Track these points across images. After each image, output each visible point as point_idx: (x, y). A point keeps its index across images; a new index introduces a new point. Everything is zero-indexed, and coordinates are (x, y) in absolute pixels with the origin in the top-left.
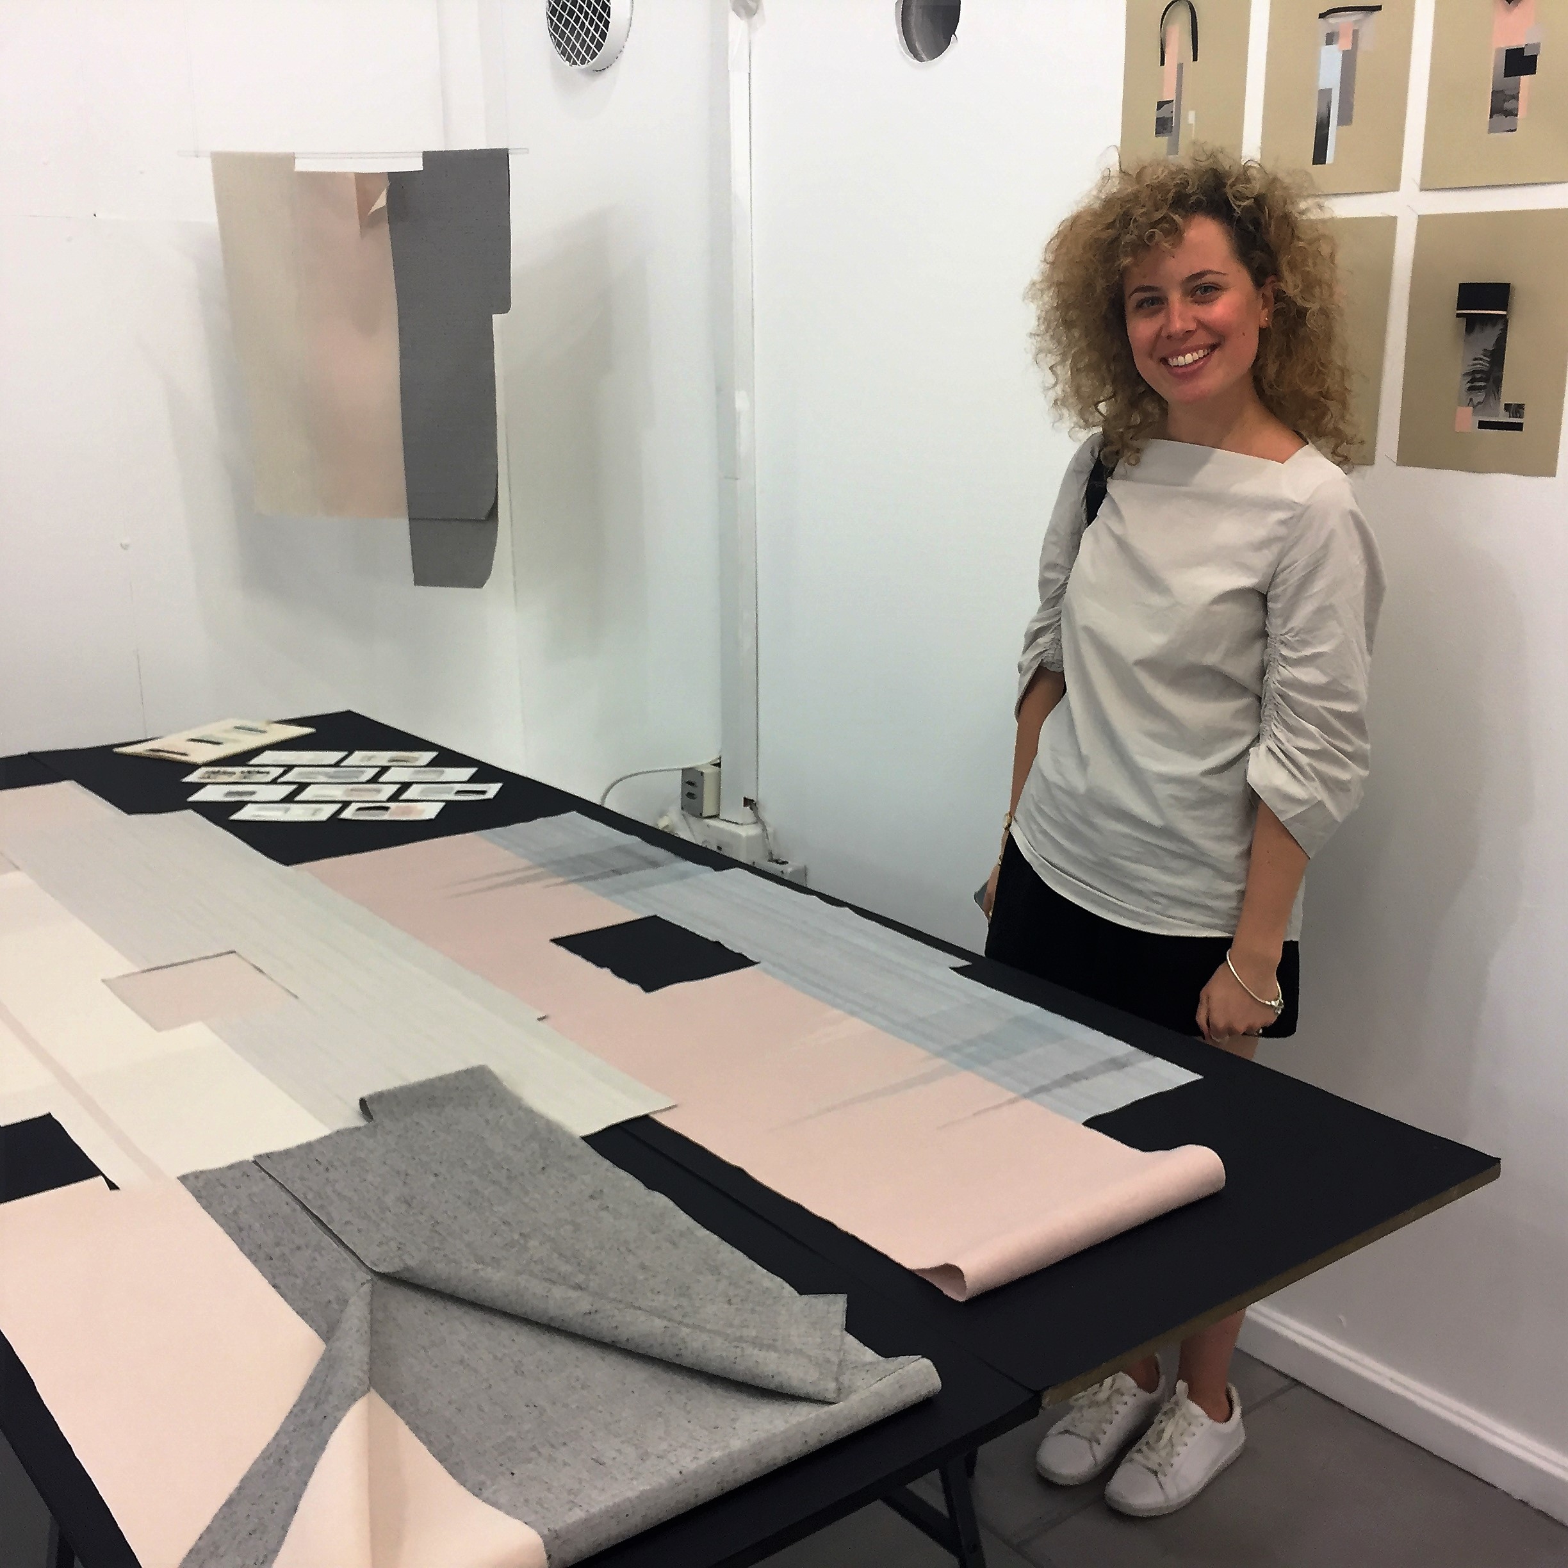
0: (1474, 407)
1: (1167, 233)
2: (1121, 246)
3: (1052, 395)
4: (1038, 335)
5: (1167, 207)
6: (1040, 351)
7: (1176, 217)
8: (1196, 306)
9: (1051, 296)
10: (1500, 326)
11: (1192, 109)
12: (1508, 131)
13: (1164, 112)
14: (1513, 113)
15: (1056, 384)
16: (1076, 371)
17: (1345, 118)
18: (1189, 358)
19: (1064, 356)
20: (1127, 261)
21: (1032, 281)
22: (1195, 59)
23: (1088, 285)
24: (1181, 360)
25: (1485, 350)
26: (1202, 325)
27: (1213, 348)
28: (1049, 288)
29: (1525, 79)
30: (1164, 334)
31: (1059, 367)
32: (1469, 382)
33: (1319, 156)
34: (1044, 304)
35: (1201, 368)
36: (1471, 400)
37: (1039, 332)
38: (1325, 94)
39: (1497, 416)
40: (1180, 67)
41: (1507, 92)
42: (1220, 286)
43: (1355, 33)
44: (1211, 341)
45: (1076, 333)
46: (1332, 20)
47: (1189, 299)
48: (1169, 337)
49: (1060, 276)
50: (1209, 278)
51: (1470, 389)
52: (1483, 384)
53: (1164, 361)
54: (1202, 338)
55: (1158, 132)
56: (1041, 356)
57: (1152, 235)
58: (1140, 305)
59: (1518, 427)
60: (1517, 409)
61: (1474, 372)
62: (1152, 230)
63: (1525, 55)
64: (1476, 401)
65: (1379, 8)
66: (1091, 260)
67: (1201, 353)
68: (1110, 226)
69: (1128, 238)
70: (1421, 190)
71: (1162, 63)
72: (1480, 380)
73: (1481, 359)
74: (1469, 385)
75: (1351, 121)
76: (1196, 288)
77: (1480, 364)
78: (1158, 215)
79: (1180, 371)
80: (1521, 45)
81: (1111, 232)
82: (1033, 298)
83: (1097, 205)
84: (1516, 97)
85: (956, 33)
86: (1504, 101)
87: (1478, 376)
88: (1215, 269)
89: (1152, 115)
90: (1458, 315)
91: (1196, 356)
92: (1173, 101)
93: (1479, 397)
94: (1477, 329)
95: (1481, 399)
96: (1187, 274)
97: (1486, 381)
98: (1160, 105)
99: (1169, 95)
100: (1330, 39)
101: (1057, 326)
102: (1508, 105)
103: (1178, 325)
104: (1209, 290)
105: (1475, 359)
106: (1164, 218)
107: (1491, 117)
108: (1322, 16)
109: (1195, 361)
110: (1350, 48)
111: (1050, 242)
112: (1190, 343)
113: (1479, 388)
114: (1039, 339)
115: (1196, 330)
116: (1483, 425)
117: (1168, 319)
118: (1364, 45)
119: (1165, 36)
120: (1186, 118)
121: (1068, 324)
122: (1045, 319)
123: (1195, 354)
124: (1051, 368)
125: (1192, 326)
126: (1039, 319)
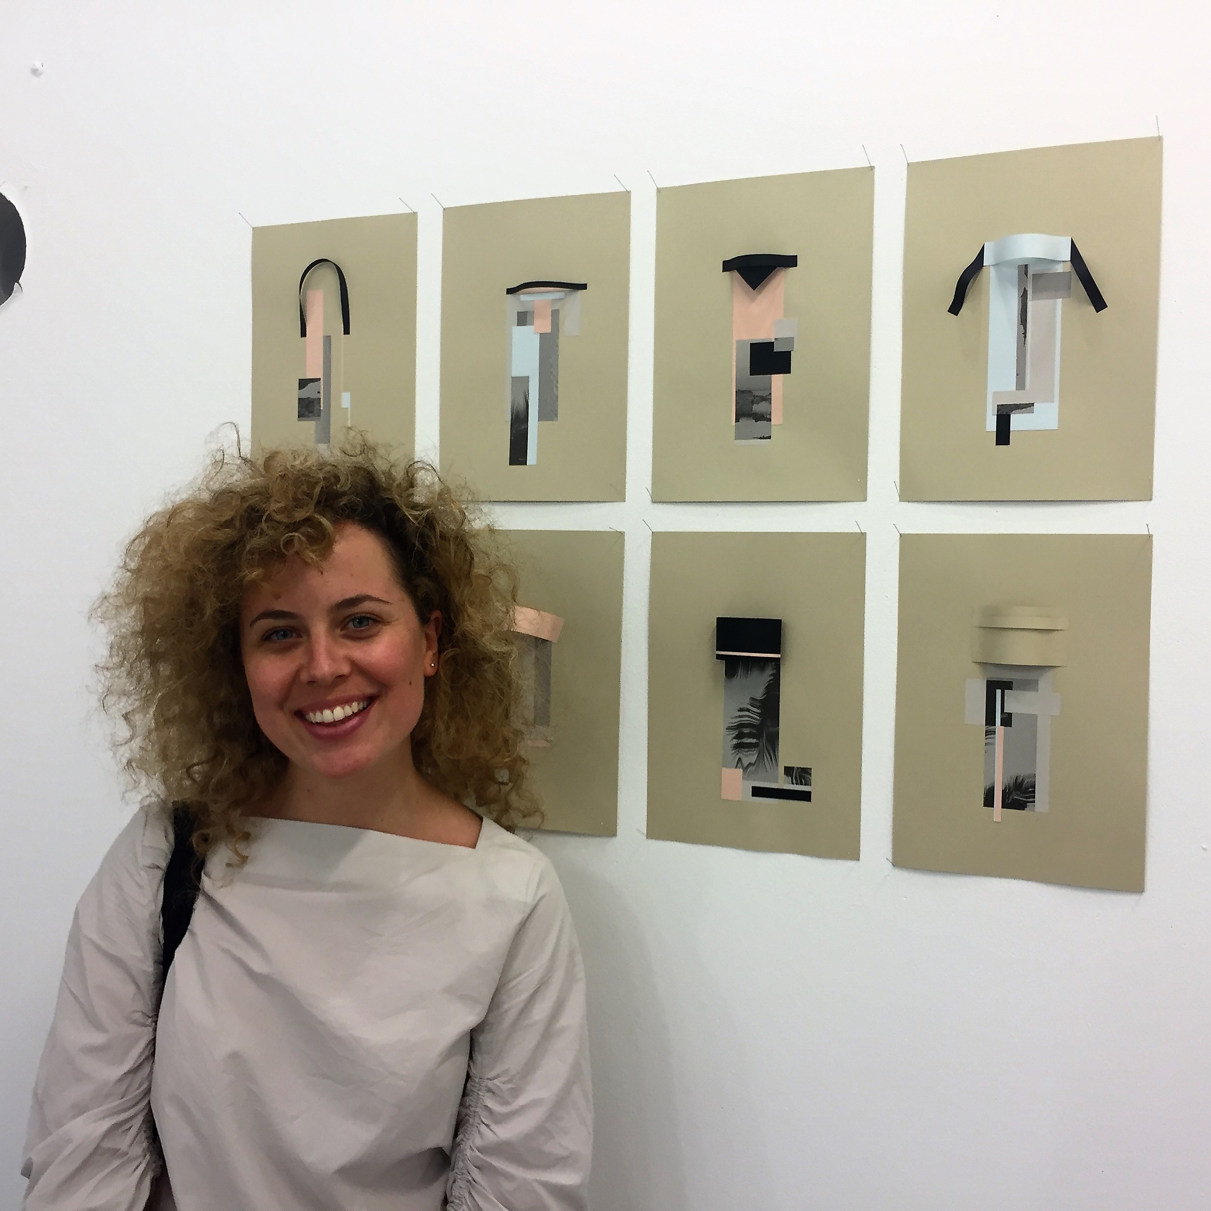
0: (745, 769)
1: (312, 540)
2: (245, 552)
3: (125, 753)
4: (108, 669)
5: (312, 506)
6: (109, 691)
7: (325, 521)
8: (348, 643)
9: (135, 616)
10: (769, 671)
11: (346, 390)
12: (760, 438)
13: (309, 392)
14: (765, 417)
15: (132, 738)
16: (163, 721)
17: (548, 412)
18: (339, 713)
19: (146, 701)
20: (254, 574)
21: (103, 593)
22: (347, 331)
23: (193, 604)
24: (327, 715)
25: (752, 699)
26: (358, 669)
27: (370, 700)
28: (128, 605)
29: (777, 380)
30: (304, 677)
31: (137, 716)
32: (734, 738)
33: (518, 454)
34: (120, 626)
35: (354, 728)
36: (740, 759)
37: (110, 665)
38: (521, 383)
39: (776, 781)
40: (328, 340)
41: (756, 393)
42: (382, 618)
43: (555, 314)
44: (369, 690)
45: (165, 669)
46: (525, 297)
47: (338, 631)
48: (312, 682)
49: (145, 588)
50: (367, 606)
51: (738, 747)
52: (754, 741)
53: (300, 715)
54: (358, 686)
55: (301, 416)
56: (111, 700)
57: (289, 542)
58: (267, 637)
59: (805, 796)
60: (802, 774)
61: (741, 726)
62: (291, 534)
63: (775, 351)
64: (746, 762)
65: (584, 287)
66: (199, 569)
67: (355, 707)
68: (228, 524)
69: (256, 542)
70: (654, 502)
71: (303, 334)
72: (750, 735)
73: (748, 710)
74: (735, 741)
75: (556, 415)
76: (348, 619)
77: (749, 717)
78: (300, 515)
79: (325, 731)
80: (771, 339)
81: (226, 534)
82: (104, 618)
83: (206, 496)
84: (767, 399)
85: (20, 282)
86: (753, 403)
87: (746, 731)
88: (375, 593)
89: (294, 395)
90: (719, 657)
91: (348, 710)
92: (320, 379)
93: (750, 757)
94: (740, 672)
95: (753, 759)
96: (338, 597)
97: (758, 736)
98: (303, 383)
99: (314, 370)
100: (523, 319)
101: (139, 658)
102: (758, 408)
103: (325, 667)
104: (365, 623)
105: (741, 710)
106: (308, 520)
107: (737, 420)
108: (510, 291)
109: (347, 719)
110: (548, 330)
111: (134, 540)
112: (338, 693)
113: (749, 746)
114: (108, 674)
115: (350, 674)
116: (758, 792)
117: (311, 656)
118: (570, 326)
119: (305, 301)
120: (339, 398)
121: (154, 657)
122: (118, 648)
123: (347, 708)
124: (126, 717)
125: (345, 669)
126: (111, 648)
